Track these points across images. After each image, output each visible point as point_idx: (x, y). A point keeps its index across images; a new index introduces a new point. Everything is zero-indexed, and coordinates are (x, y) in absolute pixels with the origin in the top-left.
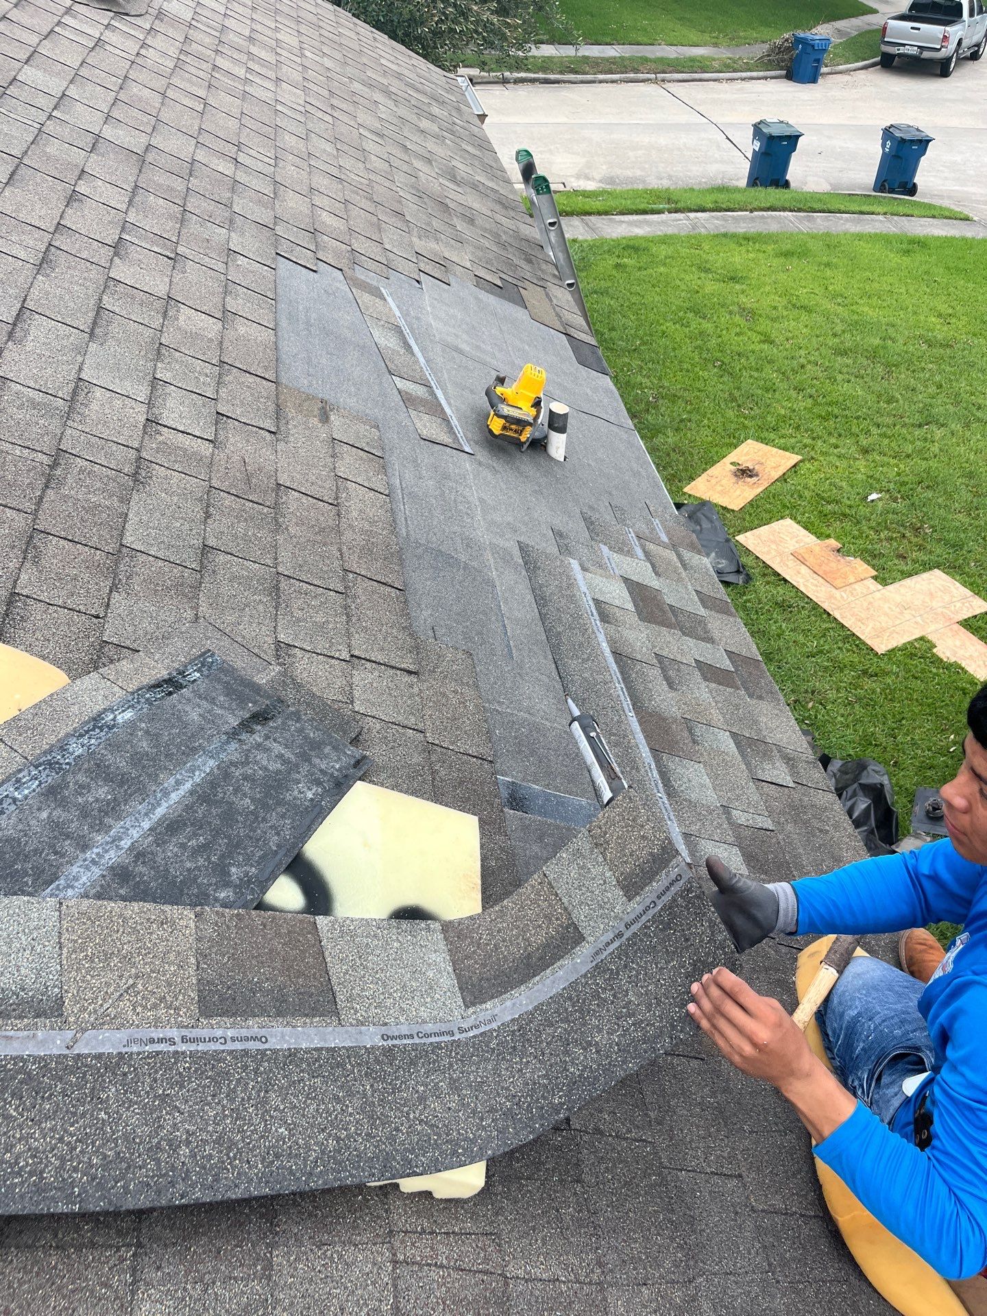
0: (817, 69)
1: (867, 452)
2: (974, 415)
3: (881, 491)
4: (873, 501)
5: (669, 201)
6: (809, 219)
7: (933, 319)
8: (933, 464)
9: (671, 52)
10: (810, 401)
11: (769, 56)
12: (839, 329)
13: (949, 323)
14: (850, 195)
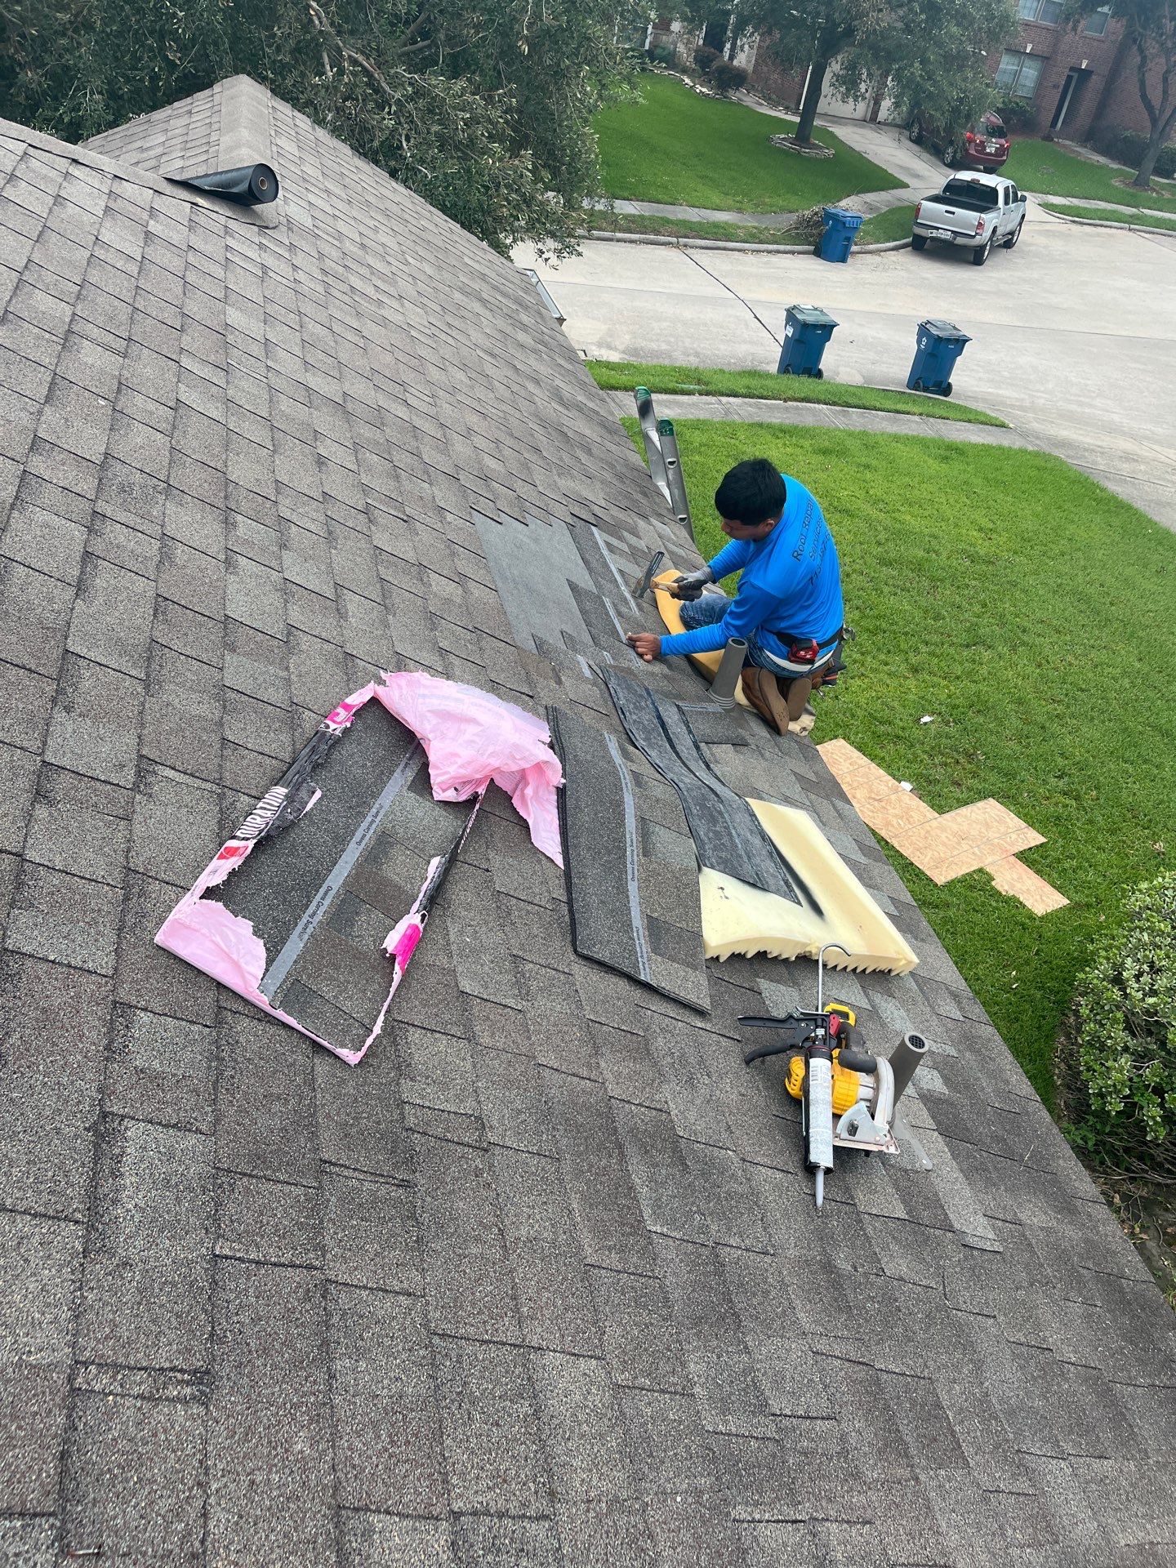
0: (847, 247)
1: (916, 671)
2: (1019, 638)
3: (933, 714)
4: (926, 724)
5: (699, 382)
6: (845, 414)
7: (975, 533)
8: (983, 687)
9: (693, 215)
10: (857, 612)
11: (796, 228)
12: (882, 537)
13: (990, 539)
14: (884, 390)
